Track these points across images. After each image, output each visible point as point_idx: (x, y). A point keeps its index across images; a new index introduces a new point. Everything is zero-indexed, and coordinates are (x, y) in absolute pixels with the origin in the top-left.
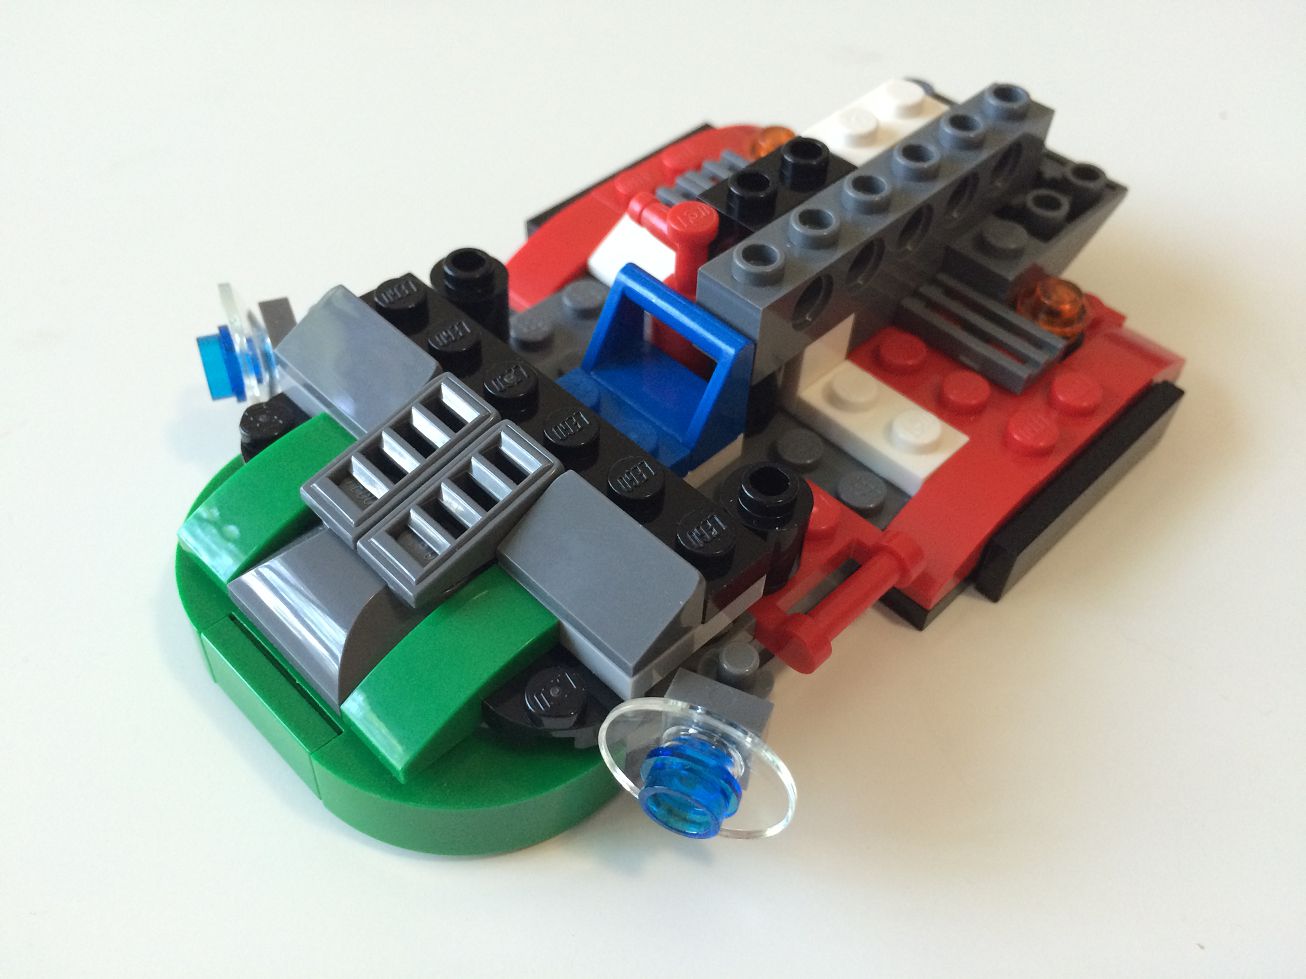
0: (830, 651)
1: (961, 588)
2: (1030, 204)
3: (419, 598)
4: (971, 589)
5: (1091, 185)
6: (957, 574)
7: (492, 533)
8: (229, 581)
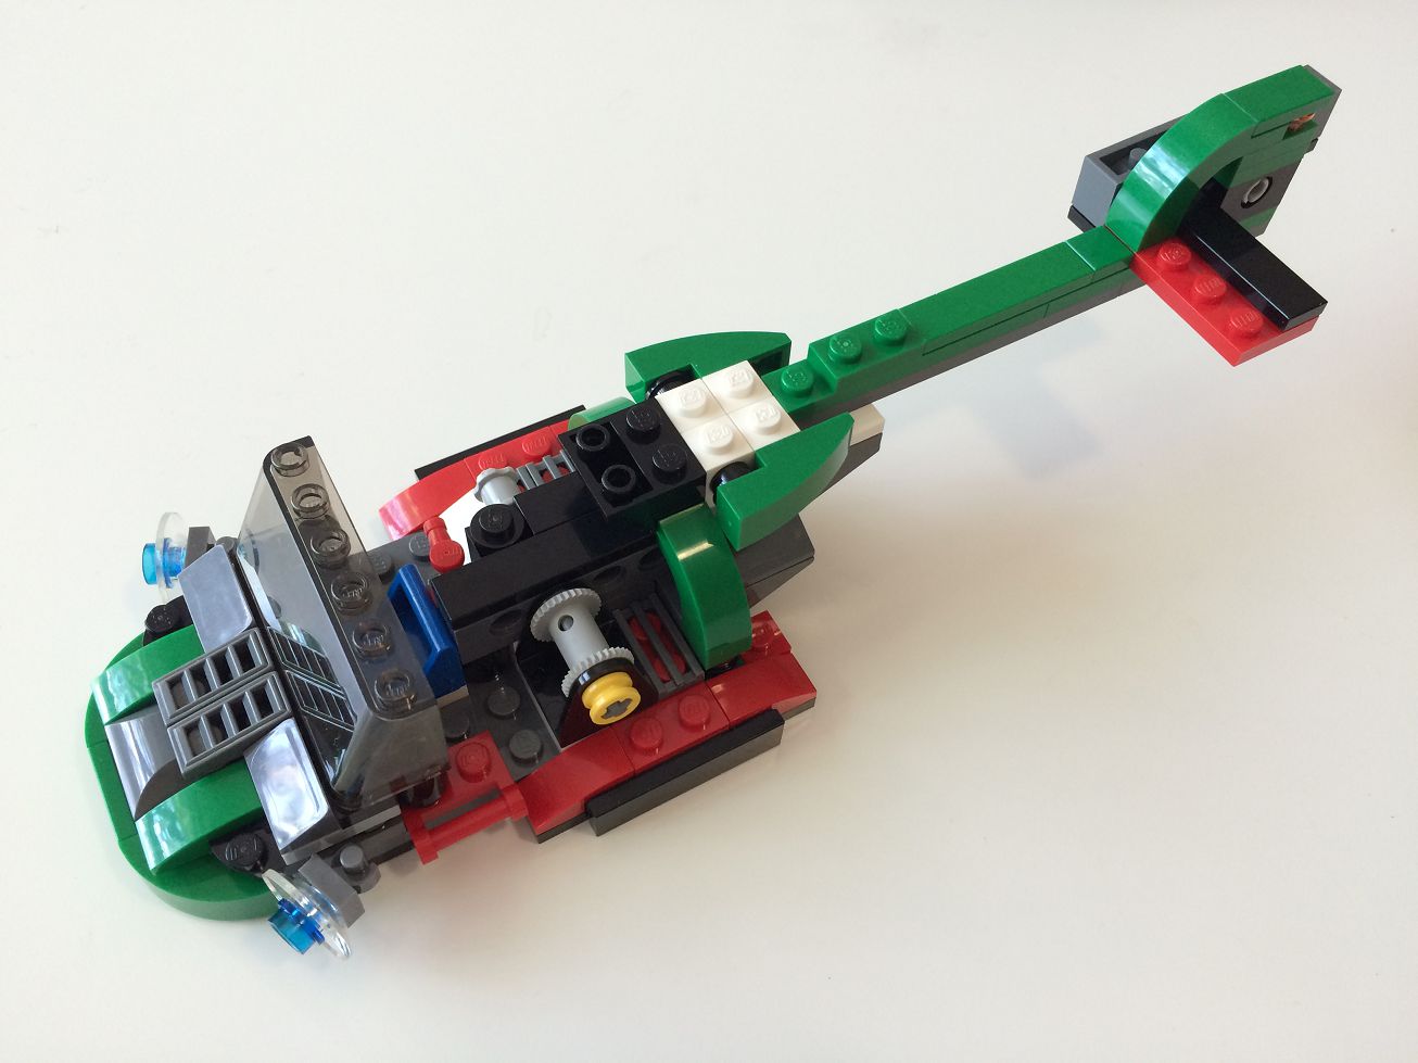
0: (436, 857)
3: (187, 774)
4: (586, 824)
7: (240, 744)
8: (109, 723)
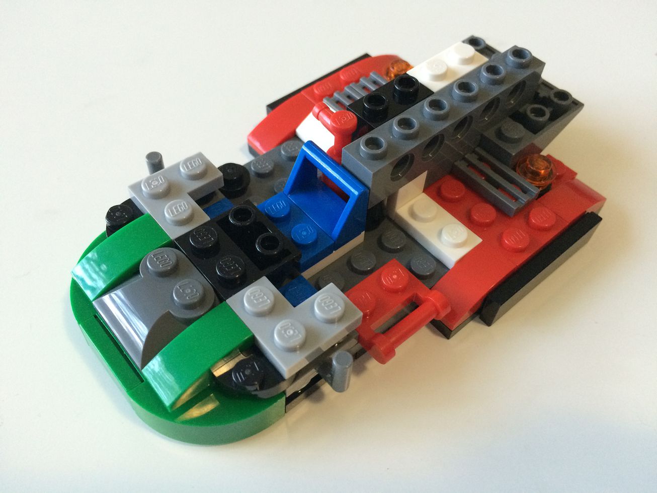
0: (394, 354)
1: (472, 318)
2: (529, 113)
4: (477, 318)
5: (564, 103)
6: (471, 310)
8: (94, 300)
